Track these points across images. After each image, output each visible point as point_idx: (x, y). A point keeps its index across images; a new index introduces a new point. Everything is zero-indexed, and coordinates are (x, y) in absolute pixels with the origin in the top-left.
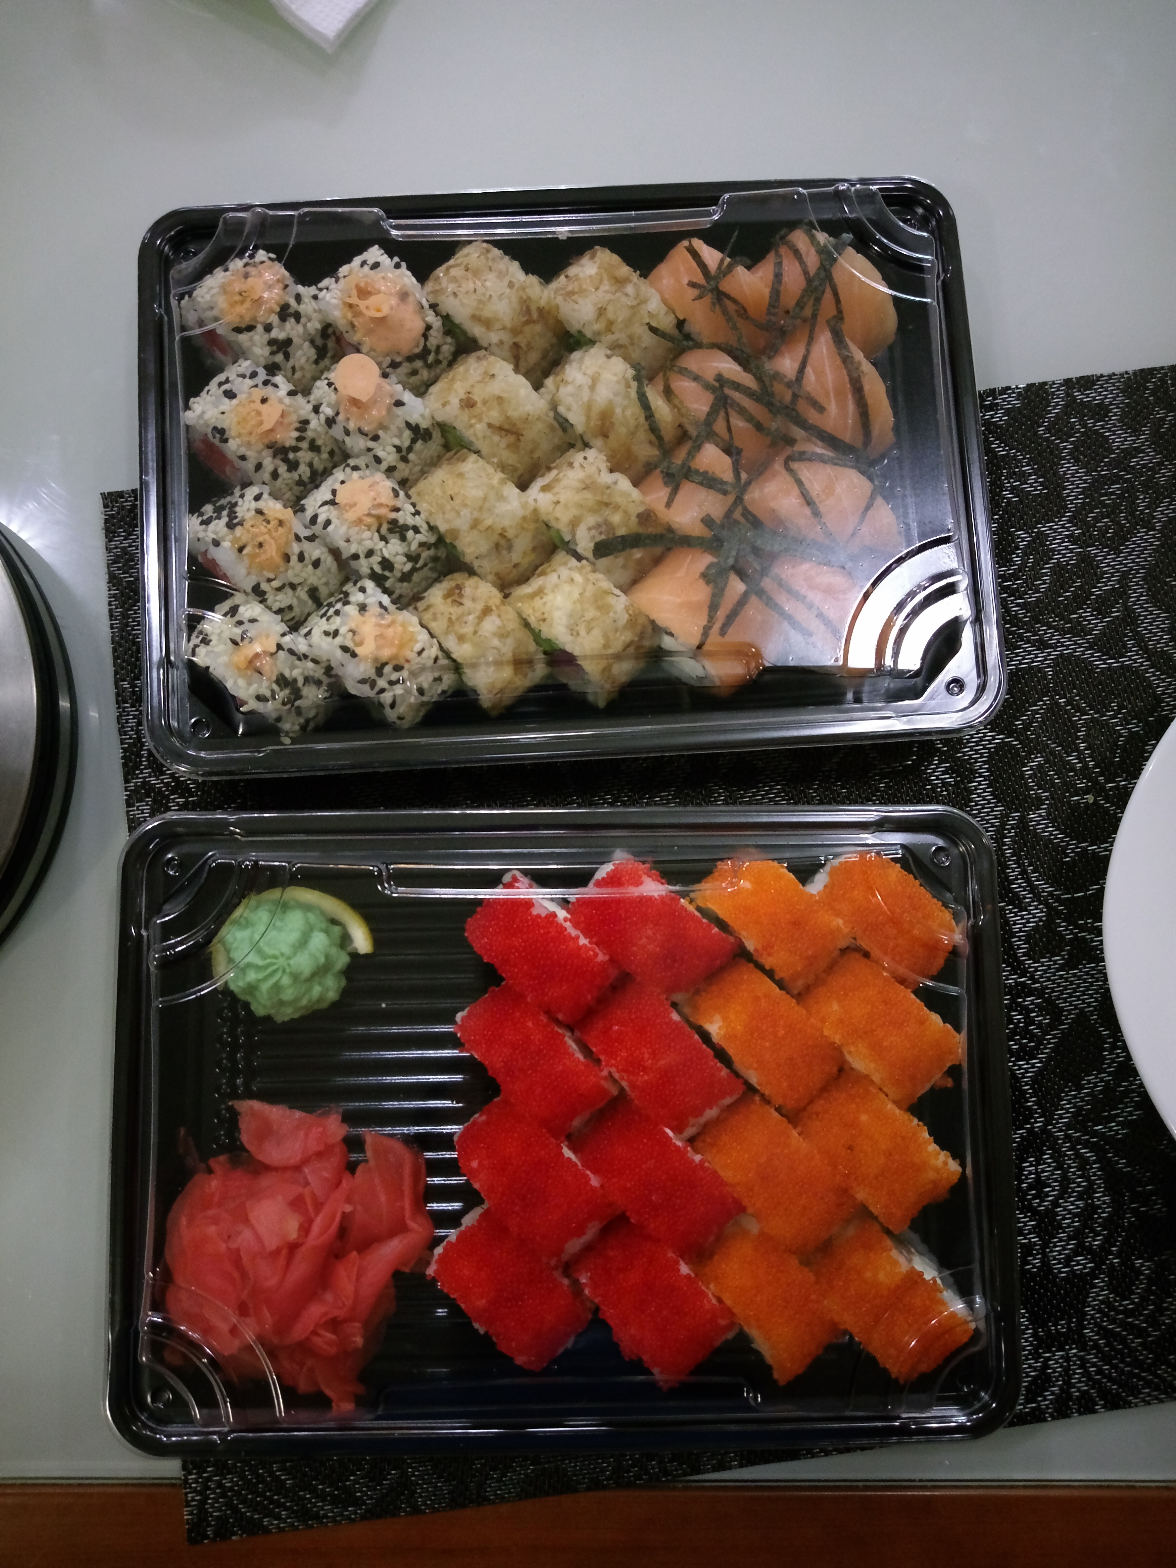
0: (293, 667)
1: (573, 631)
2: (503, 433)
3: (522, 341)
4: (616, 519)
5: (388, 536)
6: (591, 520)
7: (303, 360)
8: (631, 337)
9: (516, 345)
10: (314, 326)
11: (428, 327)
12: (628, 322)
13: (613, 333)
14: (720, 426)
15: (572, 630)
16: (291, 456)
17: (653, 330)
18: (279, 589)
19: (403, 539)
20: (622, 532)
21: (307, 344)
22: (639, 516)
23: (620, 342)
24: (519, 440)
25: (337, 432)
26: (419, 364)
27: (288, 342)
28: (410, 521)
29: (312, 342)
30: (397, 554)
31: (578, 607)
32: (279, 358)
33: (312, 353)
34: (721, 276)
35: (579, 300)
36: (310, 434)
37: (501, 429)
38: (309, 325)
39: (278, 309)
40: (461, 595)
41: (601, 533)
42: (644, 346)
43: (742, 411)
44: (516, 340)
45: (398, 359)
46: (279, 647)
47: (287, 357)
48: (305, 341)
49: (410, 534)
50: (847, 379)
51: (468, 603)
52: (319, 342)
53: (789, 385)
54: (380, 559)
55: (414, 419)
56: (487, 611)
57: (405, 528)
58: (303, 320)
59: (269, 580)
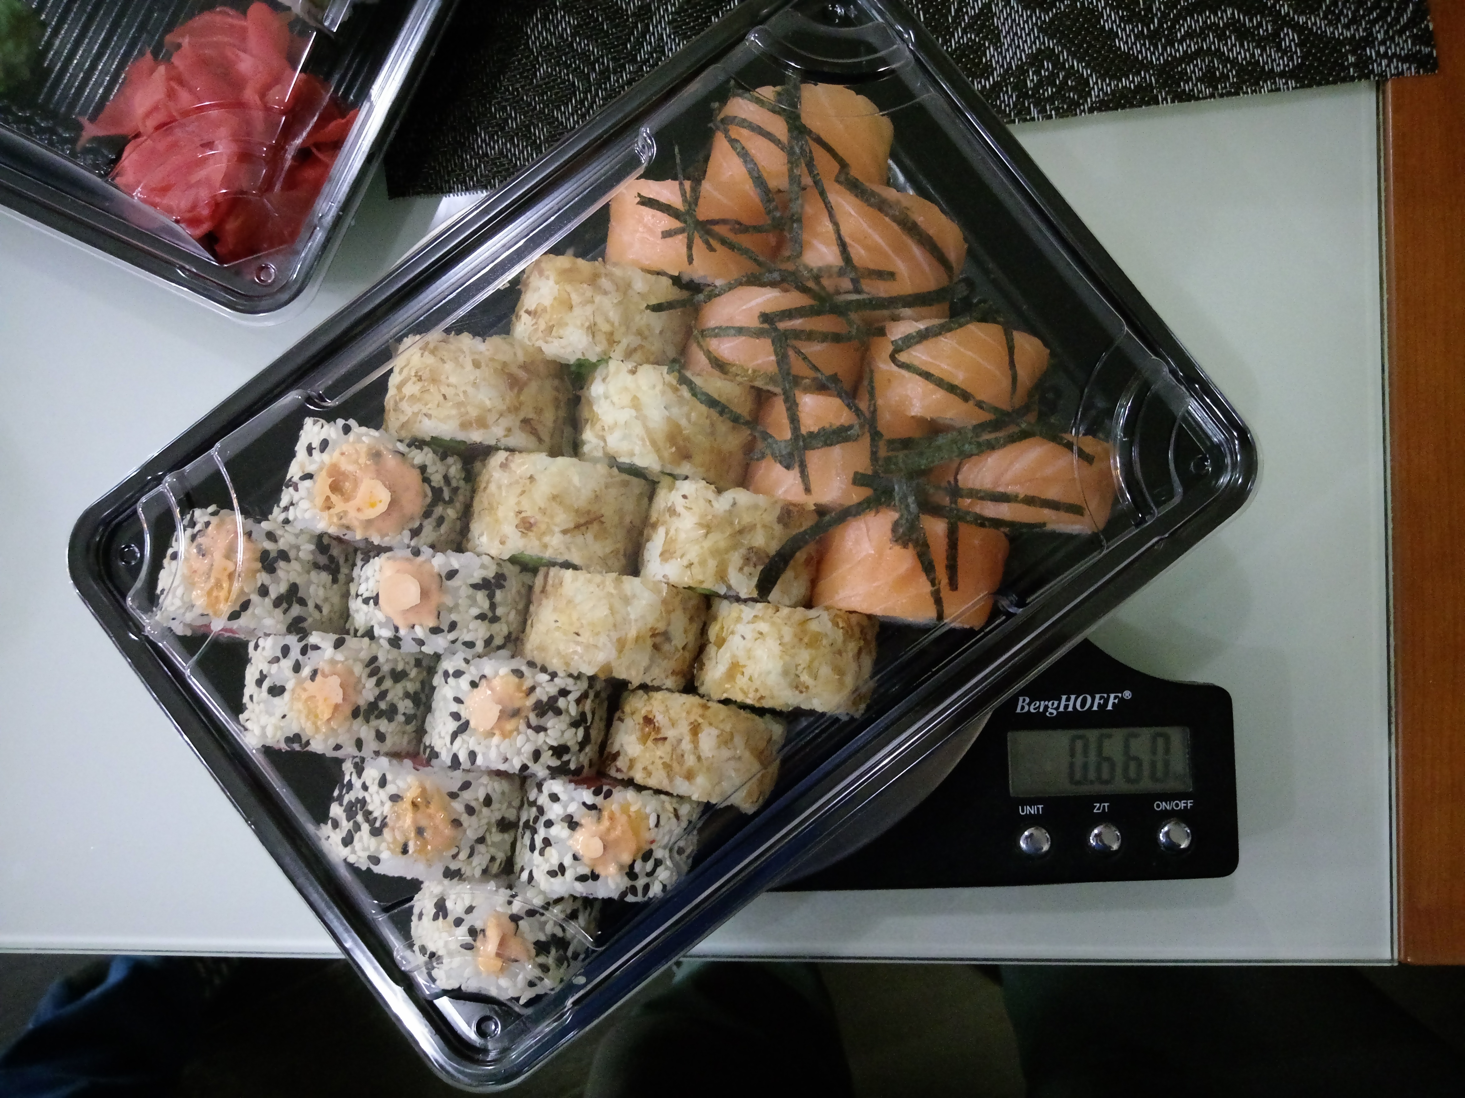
0: (542, 926)
1: (799, 687)
2: (583, 528)
3: (528, 412)
4: (759, 540)
5: (542, 722)
6: (736, 559)
7: (321, 592)
8: (640, 333)
9: (526, 421)
10: (308, 548)
11: (423, 469)
12: (626, 320)
13: (619, 342)
14: (798, 367)
15: (797, 687)
16: (383, 705)
17: (657, 308)
18: (471, 855)
19: (558, 712)
20: (773, 548)
21: (314, 574)
22: (780, 520)
23: (633, 346)
24: (603, 523)
25: (409, 647)
26: (439, 510)
27: (294, 588)
28: (553, 690)
29: (316, 566)
30: (563, 732)
31: (787, 658)
32: (296, 610)
33: (325, 577)
34: (693, 206)
35: (561, 332)
36: (386, 668)
37: (577, 527)
38: (301, 554)
39: (260, 565)
40: (657, 730)
41: (755, 566)
42: (657, 332)
43: (810, 336)
44: (522, 416)
45: (416, 524)
46: (515, 919)
47: (302, 602)
48: (308, 572)
49: (562, 703)
50: (895, 226)
51: (670, 733)
52: (323, 560)
53: (841, 272)
54: (550, 752)
55: (477, 577)
56: (695, 730)
57: (553, 700)
58: (292, 554)
59: (454, 857)
